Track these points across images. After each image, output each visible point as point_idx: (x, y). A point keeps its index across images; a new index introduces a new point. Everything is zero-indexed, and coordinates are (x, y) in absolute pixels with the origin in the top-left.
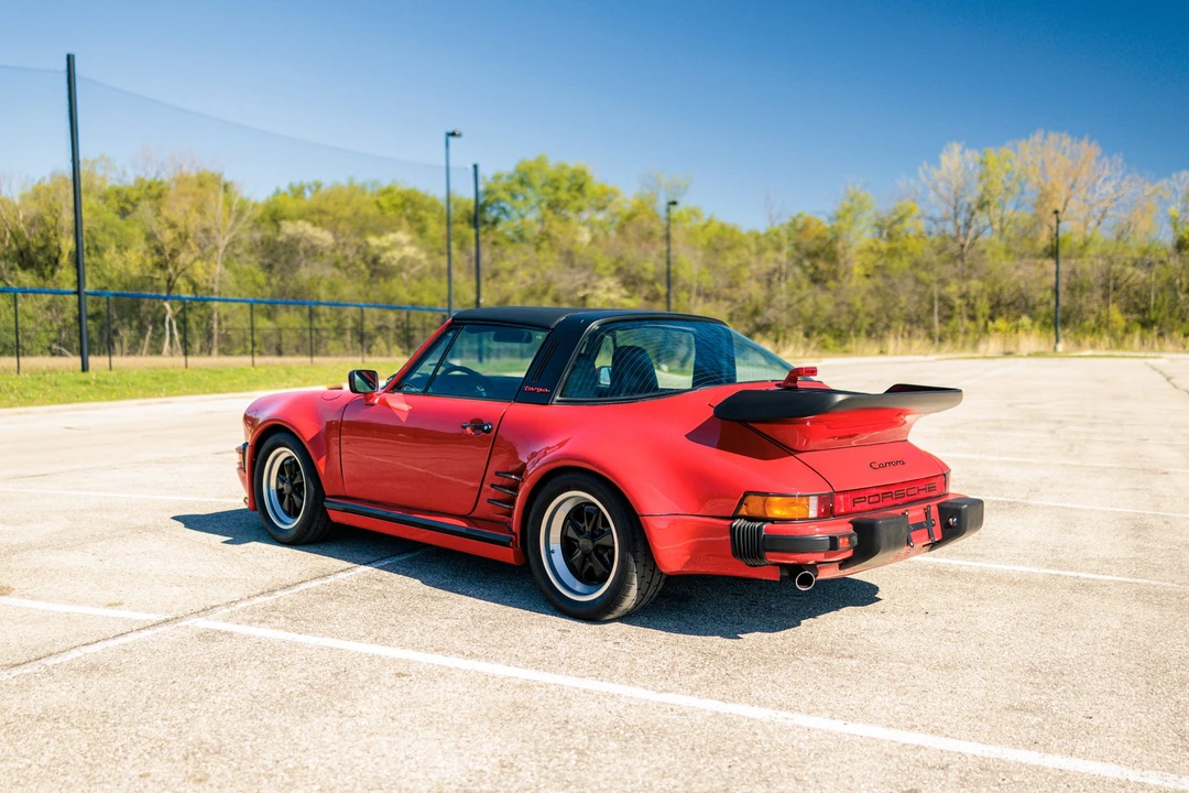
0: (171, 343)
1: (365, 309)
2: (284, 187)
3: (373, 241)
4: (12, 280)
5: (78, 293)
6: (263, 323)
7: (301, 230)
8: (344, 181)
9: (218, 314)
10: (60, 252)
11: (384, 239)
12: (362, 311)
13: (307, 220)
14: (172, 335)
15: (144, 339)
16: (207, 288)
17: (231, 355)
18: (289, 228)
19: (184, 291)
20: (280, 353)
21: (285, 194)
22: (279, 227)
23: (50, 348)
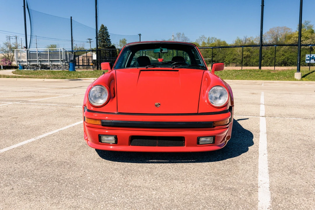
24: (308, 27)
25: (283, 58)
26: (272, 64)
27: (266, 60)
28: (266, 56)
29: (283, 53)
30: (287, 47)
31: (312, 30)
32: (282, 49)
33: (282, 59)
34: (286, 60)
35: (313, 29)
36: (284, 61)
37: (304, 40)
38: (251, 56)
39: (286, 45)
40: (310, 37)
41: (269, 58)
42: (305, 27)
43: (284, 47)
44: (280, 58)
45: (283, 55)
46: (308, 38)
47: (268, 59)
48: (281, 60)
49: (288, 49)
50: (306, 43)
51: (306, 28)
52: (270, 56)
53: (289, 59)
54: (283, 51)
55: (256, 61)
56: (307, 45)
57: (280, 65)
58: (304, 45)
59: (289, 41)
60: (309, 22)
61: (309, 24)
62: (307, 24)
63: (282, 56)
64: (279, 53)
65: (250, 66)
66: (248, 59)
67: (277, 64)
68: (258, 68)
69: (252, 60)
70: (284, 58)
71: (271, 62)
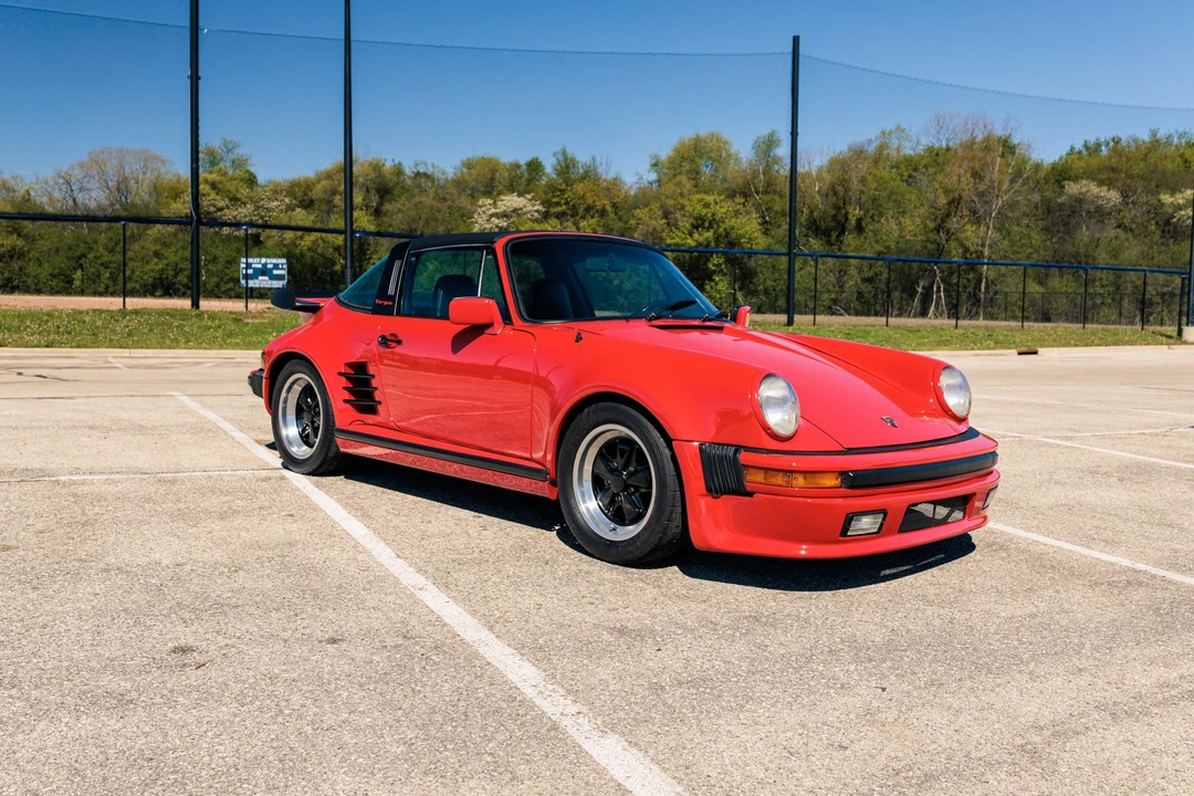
0: (937, 304)
1: (1148, 274)
2: (1079, 146)
3: (1166, 198)
4: (804, 245)
5: (788, 254)
6: (1034, 288)
7: (1084, 190)
8: (1145, 136)
9: (987, 279)
10: (847, 219)
11: (1179, 196)
12: (1145, 275)
13: (1094, 179)
14: (939, 298)
15: (913, 301)
16: (976, 252)
17: (997, 319)
18: (1072, 188)
19: (956, 255)
20: (1047, 319)
21: (1080, 152)
22: (1063, 187)
23: (830, 308)
24: (234, 162)
25: (156, 265)
26: (117, 287)
27: (92, 270)
28: (91, 256)
29: (158, 247)
30: (171, 229)
31: (251, 174)
32: (150, 232)
33: (153, 271)
34: (171, 273)
35: (252, 170)
36: (161, 279)
37: (228, 207)
38: (28, 252)
39: (167, 222)
40: (246, 197)
41: (102, 264)
42: (222, 159)
43: (159, 226)
44: (148, 267)
45: (157, 254)
46: (237, 199)
47: (102, 268)
48: (152, 274)
49: (175, 235)
50: (234, 217)
51: (228, 164)
52: (107, 257)
53: (181, 270)
54: (156, 241)
55: (51, 275)
56: (237, 225)
57: (149, 290)
58: (230, 225)
59: (174, 205)
60: (236, 146)
61: (236, 151)
62: (229, 151)
63: (155, 260)
64: (143, 248)
65: (27, 290)
66: (16, 265)
67: (138, 287)
68: (186, 303)
69: (32, 269)
70: (161, 266)
71: (113, 278)
